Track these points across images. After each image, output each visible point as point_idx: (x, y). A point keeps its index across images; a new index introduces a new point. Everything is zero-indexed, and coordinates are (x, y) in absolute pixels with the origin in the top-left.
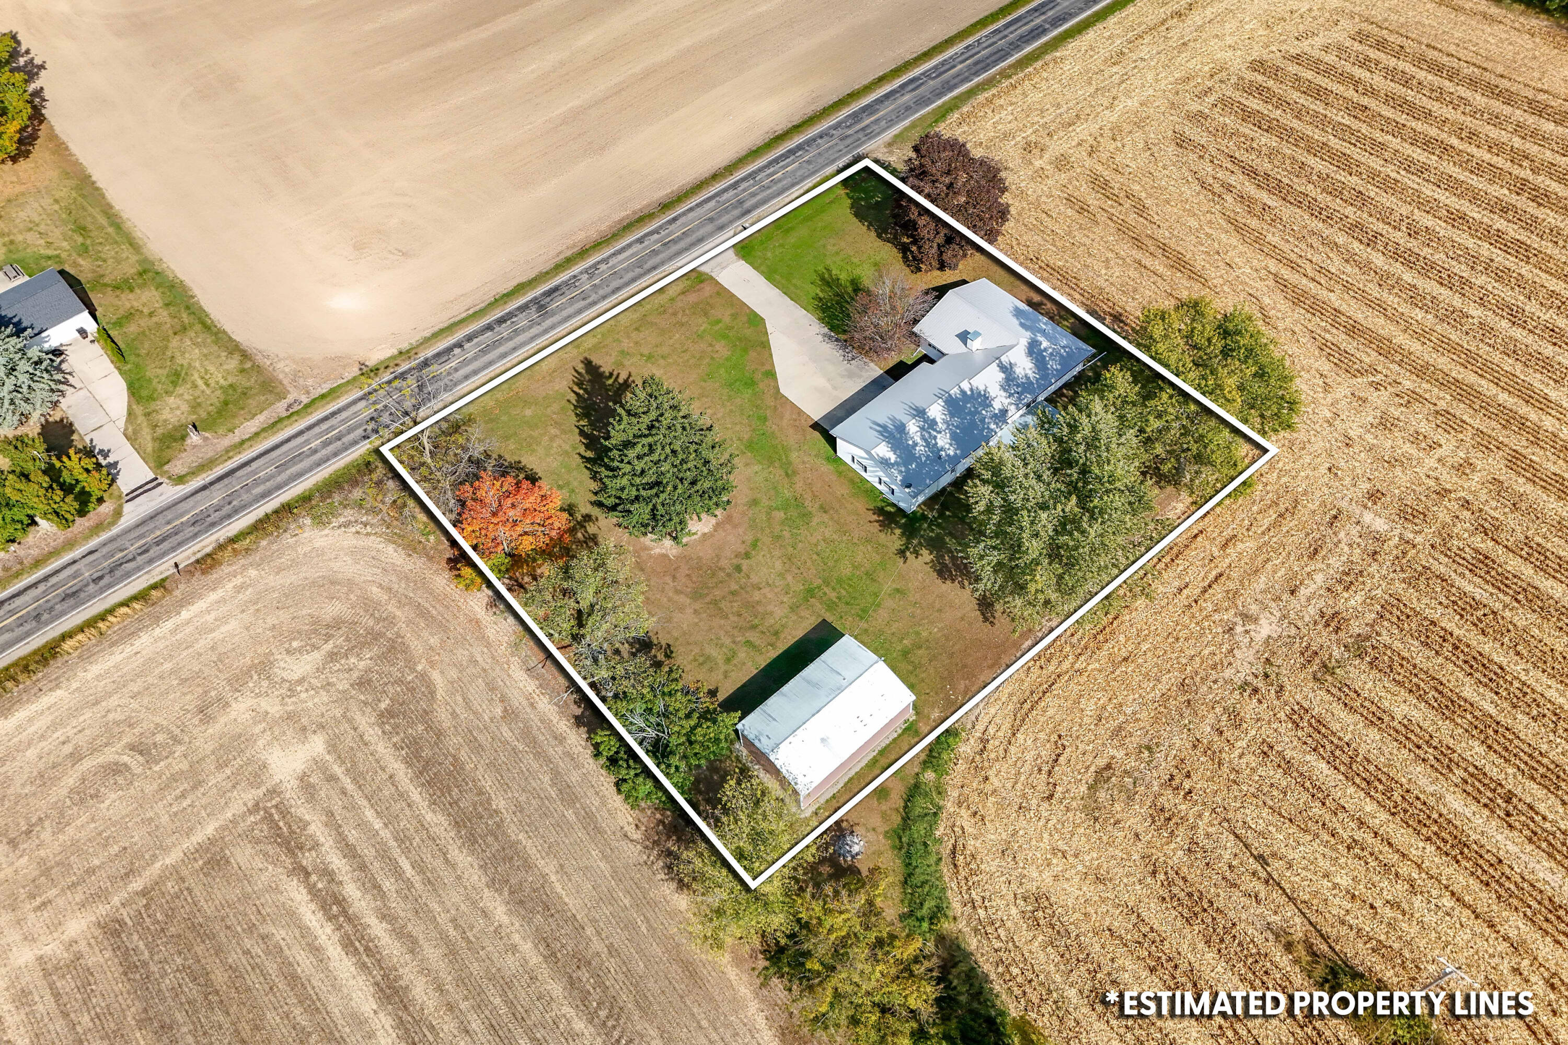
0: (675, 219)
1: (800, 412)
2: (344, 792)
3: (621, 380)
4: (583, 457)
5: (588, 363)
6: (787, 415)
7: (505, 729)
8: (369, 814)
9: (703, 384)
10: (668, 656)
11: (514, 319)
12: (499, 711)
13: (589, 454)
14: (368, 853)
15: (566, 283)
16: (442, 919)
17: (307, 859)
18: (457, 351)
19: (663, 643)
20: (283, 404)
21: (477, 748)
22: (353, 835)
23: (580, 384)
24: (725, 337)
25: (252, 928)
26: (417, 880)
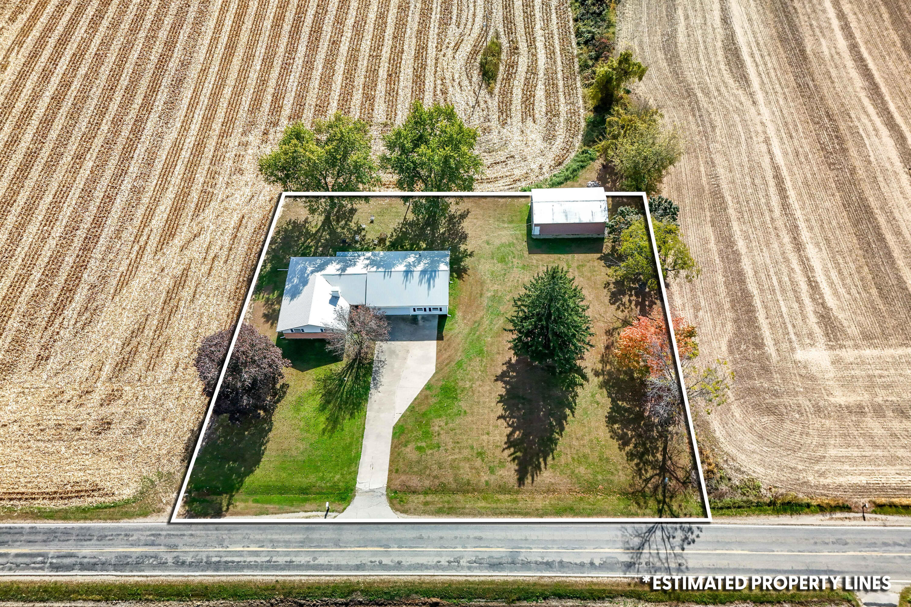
0: (358, 567)
1: (439, 352)
2: (794, 326)
3: (512, 450)
4: (573, 413)
5: (521, 481)
6: (445, 356)
7: (703, 304)
8: (784, 309)
9: (468, 411)
10: (609, 284)
11: (540, 559)
12: (701, 313)
13: (568, 411)
14: (790, 294)
15: (480, 568)
16: (766, 254)
17: (820, 310)
18: (597, 562)
19: (606, 290)
21: (719, 305)
22: (796, 306)
23: (538, 467)
24: (427, 433)
25: (855, 300)
26: (772, 273)
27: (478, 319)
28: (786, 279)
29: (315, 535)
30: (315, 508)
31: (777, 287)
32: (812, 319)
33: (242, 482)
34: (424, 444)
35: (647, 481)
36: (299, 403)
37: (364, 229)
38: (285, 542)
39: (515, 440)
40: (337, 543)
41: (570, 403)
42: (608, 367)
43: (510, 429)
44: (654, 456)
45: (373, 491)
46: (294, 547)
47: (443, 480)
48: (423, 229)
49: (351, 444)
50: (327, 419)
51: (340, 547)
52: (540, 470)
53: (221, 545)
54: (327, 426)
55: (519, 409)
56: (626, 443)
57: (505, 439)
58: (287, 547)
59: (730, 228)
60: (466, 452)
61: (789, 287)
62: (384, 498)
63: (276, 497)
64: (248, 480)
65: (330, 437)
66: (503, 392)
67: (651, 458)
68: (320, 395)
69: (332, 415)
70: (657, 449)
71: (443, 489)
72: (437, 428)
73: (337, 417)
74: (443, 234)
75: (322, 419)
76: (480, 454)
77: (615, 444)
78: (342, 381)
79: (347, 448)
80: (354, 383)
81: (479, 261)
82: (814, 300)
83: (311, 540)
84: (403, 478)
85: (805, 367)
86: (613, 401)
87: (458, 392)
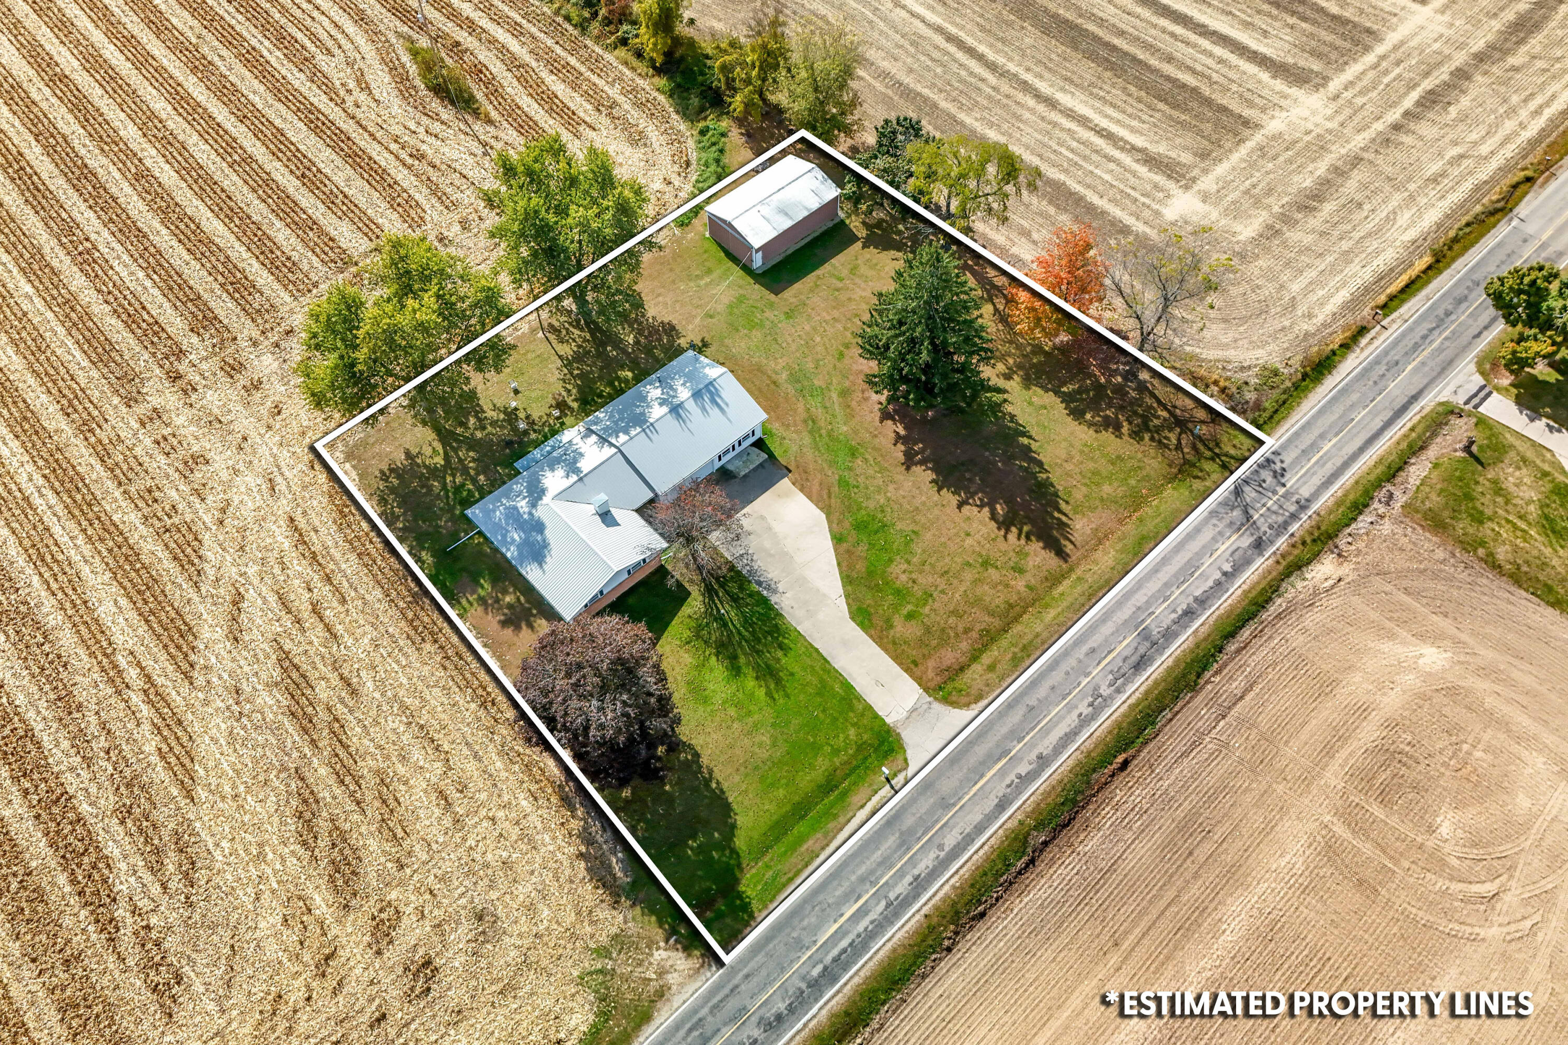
0: (1001, 806)
1: (803, 489)
2: (1133, 188)
3: (1014, 529)
4: (1030, 437)
5: (1061, 553)
6: (816, 488)
8: (1107, 177)
9: (916, 529)
11: (1174, 616)
13: (1025, 441)
14: (1096, 157)
15: (1129, 681)
16: (1028, 130)
17: (1137, 155)
18: (1227, 567)
20: (1400, 499)
22: (1112, 166)
23: (1062, 525)
24: (898, 592)
26: (1055, 147)
27: (804, 415)
28: (1074, 144)
29: (909, 821)
30: (869, 792)
31: (1076, 159)
32: (1142, 170)
33: (734, 852)
34: (910, 607)
35: (1179, 447)
36: (697, 691)
37: (516, 409)
38: (880, 864)
39: (1005, 516)
40: (944, 804)
41: (1016, 430)
42: (1011, 361)
43: (986, 510)
44: (1158, 417)
45: (914, 710)
46: (901, 858)
47: (978, 627)
48: (601, 355)
49: (822, 681)
50: (757, 678)
51: (954, 805)
52: (1068, 526)
53: (803, 948)
54: (767, 687)
55: (970, 480)
56: (1117, 427)
57: (993, 525)
58: (891, 867)
59: (962, 124)
60: (968, 576)
61: (1088, 152)
62: (937, 706)
63: (801, 828)
64: (740, 842)
65: (787, 696)
66: (931, 476)
67: (1156, 422)
68: (714, 658)
69: (757, 668)
70: (1151, 407)
71: (989, 638)
72: (904, 578)
73: (768, 666)
74: (637, 342)
75: (751, 683)
76: (986, 564)
77: (1107, 436)
78: (720, 618)
79: (823, 689)
80: (738, 608)
81: (722, 344)
82: (1122, 149)
83: (911, 832)
84: (931, 664)
85: (1186, 222)
86: (1057, 393)
87: (880, 516)
